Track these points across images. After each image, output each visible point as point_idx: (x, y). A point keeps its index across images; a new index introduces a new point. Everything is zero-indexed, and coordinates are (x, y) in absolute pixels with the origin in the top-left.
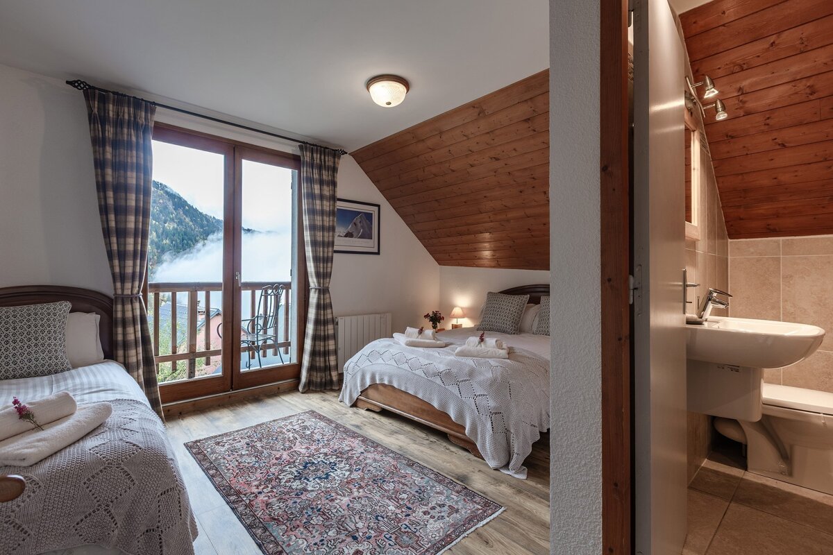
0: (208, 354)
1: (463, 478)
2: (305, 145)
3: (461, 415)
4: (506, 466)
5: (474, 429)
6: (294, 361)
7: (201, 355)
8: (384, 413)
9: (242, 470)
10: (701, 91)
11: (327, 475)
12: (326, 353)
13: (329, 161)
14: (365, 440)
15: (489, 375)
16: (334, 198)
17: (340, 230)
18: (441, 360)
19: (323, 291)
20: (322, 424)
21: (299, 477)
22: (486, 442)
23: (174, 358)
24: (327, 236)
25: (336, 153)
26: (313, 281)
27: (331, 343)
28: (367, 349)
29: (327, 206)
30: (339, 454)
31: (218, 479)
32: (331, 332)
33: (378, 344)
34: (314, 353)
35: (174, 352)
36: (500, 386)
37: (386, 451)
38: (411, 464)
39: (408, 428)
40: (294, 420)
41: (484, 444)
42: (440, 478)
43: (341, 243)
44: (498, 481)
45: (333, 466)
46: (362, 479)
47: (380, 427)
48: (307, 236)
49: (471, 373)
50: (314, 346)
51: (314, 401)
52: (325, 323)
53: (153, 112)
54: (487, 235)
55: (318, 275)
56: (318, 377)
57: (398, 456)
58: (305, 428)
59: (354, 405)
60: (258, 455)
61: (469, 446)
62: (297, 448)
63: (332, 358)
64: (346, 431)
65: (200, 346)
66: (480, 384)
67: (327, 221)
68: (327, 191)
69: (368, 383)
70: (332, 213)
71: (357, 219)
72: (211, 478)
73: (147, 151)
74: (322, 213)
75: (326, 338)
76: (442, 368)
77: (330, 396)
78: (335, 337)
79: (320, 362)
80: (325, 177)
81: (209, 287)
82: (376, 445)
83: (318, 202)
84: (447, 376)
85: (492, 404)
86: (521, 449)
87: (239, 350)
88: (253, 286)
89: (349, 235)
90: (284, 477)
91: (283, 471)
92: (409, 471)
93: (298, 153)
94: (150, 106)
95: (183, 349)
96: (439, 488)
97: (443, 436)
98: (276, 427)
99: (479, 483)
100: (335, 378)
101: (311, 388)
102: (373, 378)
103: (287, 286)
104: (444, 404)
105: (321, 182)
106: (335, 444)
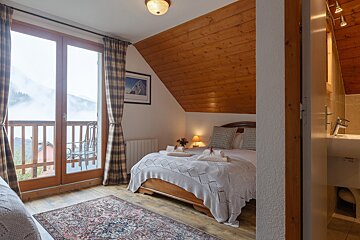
0: (45, 164)
1: (203, 228)
2: (106, 38)
3: (201, 194)
4: (227, 221)
5: (208, 201)
6: (100, 167)
7: (41, 165)
8: (155, 195)
9: (70, 229)
10: (333, 9)
11: (123, 230)
12: (120, 162)
13: (121, 48)
14: (144, 210)
15: (217, 170)
16: (124, 70)
17: (128, 90)
18: (189, 163)
19: (117, 125)
20: (118, 202)
21: (106, 231)
22: (216, 208)
23: (24, 166)
24: (120, 93)
25: (126, 44)
26: (111, 119)
27: (123, 155)
28: (144, 159)
29: (120, 74)
30: (130, 218)
31: (55, 234)
32: (122, 149)
33: (151, 156)
34: (112, 162)
35: (24, 163)
36: (223, 176)
37: (157, 215)
38: (172, 222)
39: (169, 203)
40: (101, 200)
41: (214, 210)
42: (189, 228)
43: (128, 97)
44: (223, 229)
45: (126, 225)
46: (144, 231)
47: (153, 203)
48: (108, 93)
49: (207, 169)
50: (112, 157)
51: (113, 190)
52: (119, 144)
53: (12, 13)
54: (213, 93)
55: (114, 115)
56: (114, 176)
57: (164, 218)
58: (108, 205)
59: (137, 192)
60: (80, 220)
61: (206, 211)
62: (104, 215)
63: (123, 165)
64: (133, 205)
65: (40, 159)
66: (212, 175)
67: (120, 84)
68: (119, 66)
69: (146, 178)
70: (123, 79)
71: (138, 84)
72: (51, 233)
73: (8, 37)
74: (117, 78)
75: (119, 153)
76: (189, 167)
77: (121, 187)
78: (125, 152)
79: (116, 167)
80: (118, 58)
81: (45, 124)
82: (151, 213)
83: (114, 72)
84: (193, 172)
85: (219, 186)
86: (235, 211)
87: (66, 162)
88: (74, 124)
89: (133, 93)
90: (97, 232)
91: (95, 228)
92: (171, 225)
93: (102, 42)
94: (10, 10)
95: (29, 161)
96: (190, 234)
97: (190, 206)
98: (90, 204)
99: (212, 230)
100: (125, 177)
101: (110, 183)
102: (148, 175)
103: (95, 124)
104: (191, 188)
105: (116, 60)
106: (126, 213)
